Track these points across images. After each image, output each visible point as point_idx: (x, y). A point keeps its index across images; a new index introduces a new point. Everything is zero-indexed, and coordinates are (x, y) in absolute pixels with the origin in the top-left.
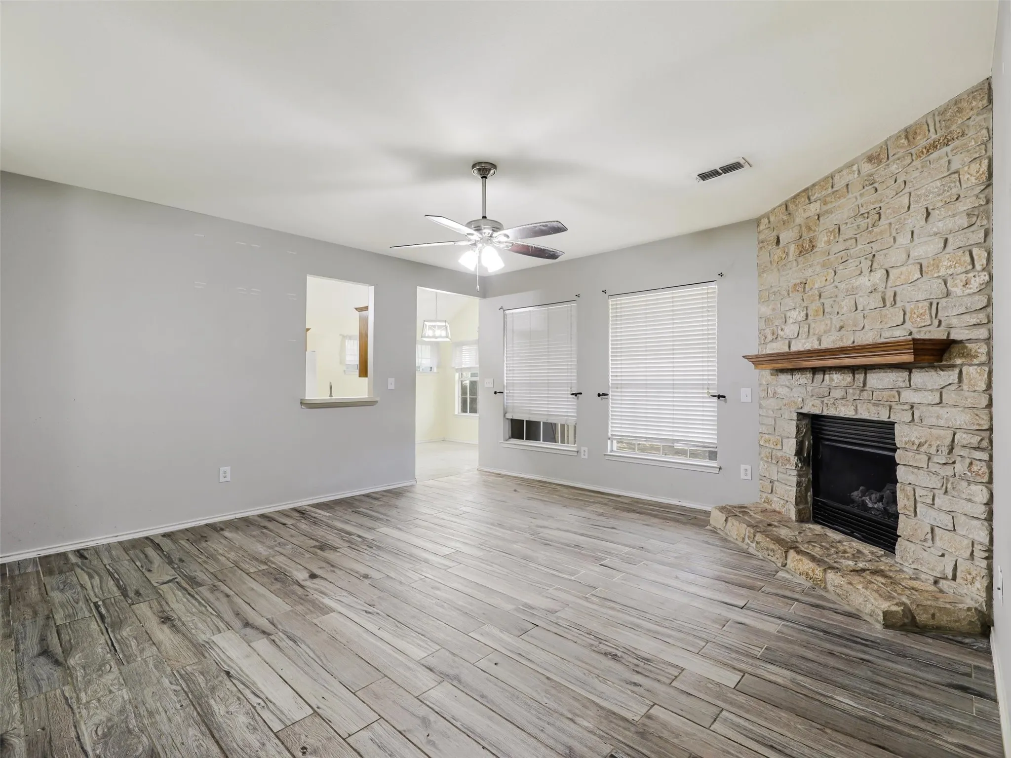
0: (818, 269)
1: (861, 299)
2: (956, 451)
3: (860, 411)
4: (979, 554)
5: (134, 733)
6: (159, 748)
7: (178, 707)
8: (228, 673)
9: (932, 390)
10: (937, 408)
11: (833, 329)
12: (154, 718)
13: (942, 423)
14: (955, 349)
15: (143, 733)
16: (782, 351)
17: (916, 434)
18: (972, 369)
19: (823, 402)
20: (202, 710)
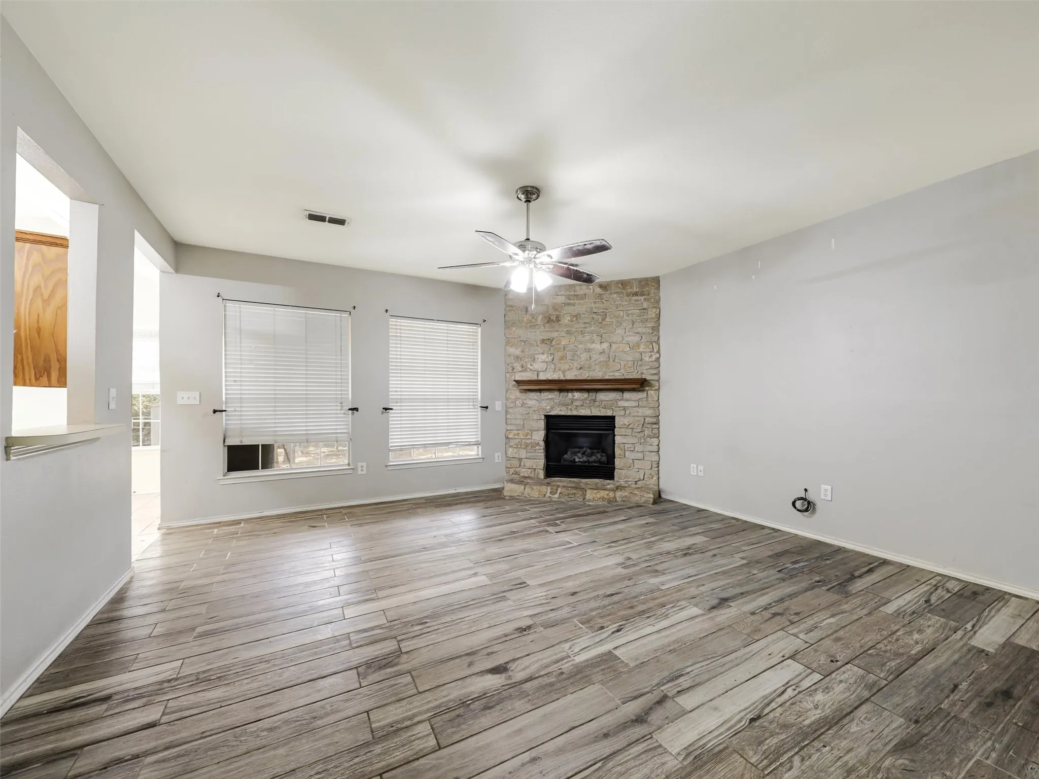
0: (563, 334)
1: (595, 355)
2: (645, 425)
3: (593, 410)
4: (655, 465)
5: (886, 775)
6: (888, 748)
7: (827, 748)
8: (752, 720)
9: (634, 401)
10: (637, 409)
11: (574, 368)
12: (854, 765)
13: (640, 414)
14: (645, 383)
15: (880, 767)
16: (533, 379)
17: (628, 420)
18: (652, 392)
19: (567, 408)
20: (822, 727)
